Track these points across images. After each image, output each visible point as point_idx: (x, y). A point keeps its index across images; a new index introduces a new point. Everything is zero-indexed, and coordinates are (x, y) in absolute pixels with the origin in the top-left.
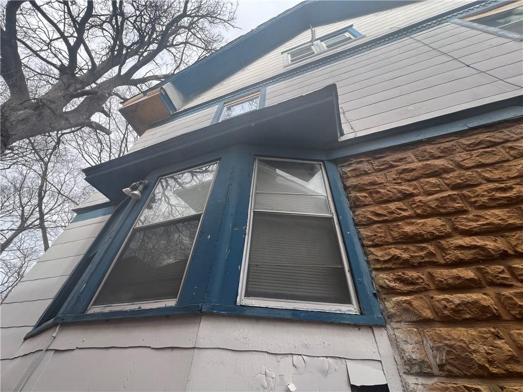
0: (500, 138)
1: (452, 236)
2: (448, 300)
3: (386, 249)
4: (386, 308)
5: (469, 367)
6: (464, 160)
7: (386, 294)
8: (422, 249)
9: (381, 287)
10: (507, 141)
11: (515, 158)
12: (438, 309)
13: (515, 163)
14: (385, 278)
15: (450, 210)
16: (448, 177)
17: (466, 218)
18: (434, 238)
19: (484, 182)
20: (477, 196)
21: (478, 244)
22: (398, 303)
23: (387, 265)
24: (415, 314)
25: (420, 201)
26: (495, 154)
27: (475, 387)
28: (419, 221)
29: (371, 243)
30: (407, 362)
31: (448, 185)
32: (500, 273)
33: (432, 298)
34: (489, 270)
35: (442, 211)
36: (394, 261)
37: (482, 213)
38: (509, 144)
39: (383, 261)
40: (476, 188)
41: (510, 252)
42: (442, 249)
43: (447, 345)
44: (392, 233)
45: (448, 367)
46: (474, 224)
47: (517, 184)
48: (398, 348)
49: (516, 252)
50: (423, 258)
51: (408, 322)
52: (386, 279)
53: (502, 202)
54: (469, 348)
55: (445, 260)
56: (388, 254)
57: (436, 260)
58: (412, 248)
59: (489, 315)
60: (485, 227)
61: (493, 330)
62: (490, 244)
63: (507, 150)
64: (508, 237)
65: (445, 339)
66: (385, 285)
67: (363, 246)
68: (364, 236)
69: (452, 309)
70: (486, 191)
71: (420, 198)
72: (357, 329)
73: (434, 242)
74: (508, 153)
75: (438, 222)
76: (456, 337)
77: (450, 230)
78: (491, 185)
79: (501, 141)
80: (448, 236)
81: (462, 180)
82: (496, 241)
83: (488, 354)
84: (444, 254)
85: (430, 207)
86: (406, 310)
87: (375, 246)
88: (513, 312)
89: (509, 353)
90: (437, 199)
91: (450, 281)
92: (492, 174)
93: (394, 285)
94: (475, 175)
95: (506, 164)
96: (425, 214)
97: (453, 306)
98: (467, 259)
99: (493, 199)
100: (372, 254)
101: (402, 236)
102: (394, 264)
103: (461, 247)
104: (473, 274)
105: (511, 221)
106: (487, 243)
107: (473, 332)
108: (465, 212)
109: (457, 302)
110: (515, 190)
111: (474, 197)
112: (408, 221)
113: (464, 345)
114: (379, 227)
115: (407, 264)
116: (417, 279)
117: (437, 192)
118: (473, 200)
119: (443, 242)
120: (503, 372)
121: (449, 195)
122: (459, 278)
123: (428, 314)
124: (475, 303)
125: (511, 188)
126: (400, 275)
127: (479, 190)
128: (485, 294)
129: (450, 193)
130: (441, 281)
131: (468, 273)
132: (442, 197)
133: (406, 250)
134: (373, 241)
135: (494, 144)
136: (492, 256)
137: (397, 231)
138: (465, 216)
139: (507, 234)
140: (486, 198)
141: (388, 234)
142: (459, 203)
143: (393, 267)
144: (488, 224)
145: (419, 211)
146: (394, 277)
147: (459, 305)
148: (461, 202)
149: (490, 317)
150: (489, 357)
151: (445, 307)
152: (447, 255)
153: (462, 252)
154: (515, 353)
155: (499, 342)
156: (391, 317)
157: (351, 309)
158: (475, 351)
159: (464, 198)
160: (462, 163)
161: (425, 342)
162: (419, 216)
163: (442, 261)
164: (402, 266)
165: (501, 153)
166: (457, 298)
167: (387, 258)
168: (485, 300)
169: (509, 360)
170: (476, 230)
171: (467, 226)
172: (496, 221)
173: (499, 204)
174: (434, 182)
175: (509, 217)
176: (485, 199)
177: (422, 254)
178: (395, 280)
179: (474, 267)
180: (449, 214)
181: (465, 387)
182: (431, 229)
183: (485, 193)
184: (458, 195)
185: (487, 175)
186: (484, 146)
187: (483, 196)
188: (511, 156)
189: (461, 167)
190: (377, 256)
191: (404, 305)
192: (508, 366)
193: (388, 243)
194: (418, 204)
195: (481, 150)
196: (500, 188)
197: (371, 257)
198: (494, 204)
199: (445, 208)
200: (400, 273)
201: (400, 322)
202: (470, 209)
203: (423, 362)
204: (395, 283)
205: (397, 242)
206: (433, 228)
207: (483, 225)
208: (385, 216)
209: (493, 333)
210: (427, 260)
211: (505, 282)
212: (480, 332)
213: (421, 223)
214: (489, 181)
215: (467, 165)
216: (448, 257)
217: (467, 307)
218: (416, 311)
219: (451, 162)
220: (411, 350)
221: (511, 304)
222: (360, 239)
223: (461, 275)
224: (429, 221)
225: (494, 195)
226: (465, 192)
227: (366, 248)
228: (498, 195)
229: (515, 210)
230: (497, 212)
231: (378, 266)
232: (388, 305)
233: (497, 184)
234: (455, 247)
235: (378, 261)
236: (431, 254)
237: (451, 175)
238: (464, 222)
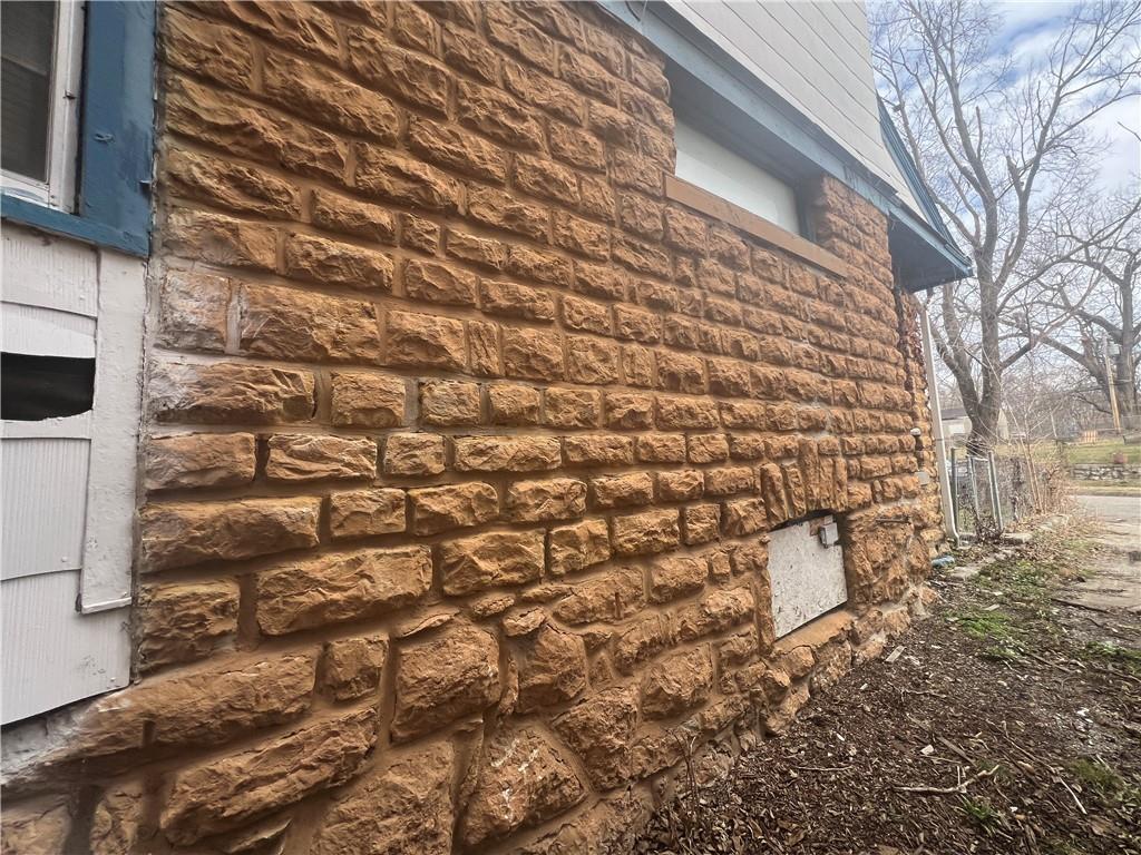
0: (568, 30)
1: (394, 148)
2: (319, 247)
3: (231, 101)
4: (167, 225)
5: (297, 346)
6: (499, 22)
7: (183, 197)
8: (322, 142)
9: (175, 178)
10: (571, 41)
11: (561, 78)
12: (293, 255)
13: (555, 86)
14: (193, 163)
15: (420, 98)
16: (454, 32)
17: (434, 127)
18: (359, 133)
19: (500, 84)
20: (476, 101)
21: (424, 177)
22: (205, 224)
23: (215, 138)
24: (237, 252)
25: (372, 42)
26: (543, 50)
27: (292, 372)
28: (345, 82)
29: (190, 65)
30: (172, 328)
31: (444, 47)
32: (428, 232)
33: (293, 236)
34: (415, 224)
35: (405, 91)
36: (239, 138)
37: (462, 132)
38: (570, 49)
39: (208, 123)
40: (482, 87)
41: (461, 210)
42: (362, 160)
43: (275, 312)
44: (269, 73)
45: (260, 343)
46: (440, 144)
47: (534, 118)
48: (161, 303)
49: (468, 212)
50: (313, 158)
51: (211, 263)
52: (198, 165)
53: (500, 132)
54: (313, 321)
55: (356, 181)
56: (231, 115)
57: (338, 175)
58: (299, 128)
59: (374, 284)
60: (453, 157)
61: (367, 304)
62: (442, 184)
63: (562, 57)
64: (472, 188)
65: (278, 303)
66: (185, 176)
67: (160, 58)
68: (176, 34)
69: (319, 261)
70: (492, 100)
71: (378, 36)
73: (353, 141)
74: (560, 61)
75: (383, 105)
76: (299, 302)
77: (397, 134)
78: (505, 97)
79: (565, 33)
80: (387, 142)
81: (471, 54)
82: (452, 185)
83: (339, 332)
84: (360, 171)
85: (385, 67)
86: (220, 241)
87: (205, 80)
88: (409, 288)
89: (370, 335)
90: (407, 61)
91: (342, 218)
92: (518, 79)
93: (216, 186)
94: (496, 61)
95: (545, 78)
96: (369, 76)
97: (322, 257)
98: (393, 193)
99: (492, 120)
100: (182, 92)
101: (288, 93)
102: (237, 143)
103: (396, 171)
104: (388, 220)
105: (490, 167)
106: (439, 182)
107: (335, 302)
108: (441, 117)
109: (335, 252)
110: (526, 124)
111: (469, 100)
112: (324, 69)
113: (306, 315)
114: (236, 37)
115: (269, 156)
116: (278, 192)
117: (416, 47)
118: (465, 103)
119: (371, 149)
120: (348, 356)
121: (434, 69)
122: (361, 217)
123: (268, 259)
124: (364, 261)
125: (524, 119)
126: (240, 172)
127: (484, 92)
128: (388, 256)
129: (439, 65)
130: (325, 213)
131: (381, 216)
132: (418, 63)
133: (282, 127)
134: (200, 62)
135: (555, 33)
136: (434, 204)
137: (281, 75)
138: (434, 123)
139: (474, 184)
140: (484, 112)
141: (256, 70)
142: (439, 94)
143: (233, 149)
144: (459, 154)
145: (358, 62)
146: (225, 171)
147: (335, 257)
148: (445, 94)
149: (375, 287)
150: (338, 337)
151: (308, 255)
152: (365, 173)
153: (394, 179)
154: (378, 337)
155: (365, 321)
156: (172, 245)
157: (36, 193)
158: (319, 327)
159: (455, 91)
160: (492, 24)
161: (234, 302)
162: (353, 73)
163: (350, 182)
164: (256, 156)
165: (551, 55)
166: (335, 247)
167: (223, 121)
168: (381, 261)
169: (365, 343)
170: (436, 153)
171: (428, 141)
172: (472, 156)
173: (494, 134)
174: (423, 21)
175: (493, 160)
176: (482, 113)
177: (316, 150)
178: (221, 178)
179: (398, 212)
180: (412, 105)
181: (274, 371)
182: (361, 111)
183: (489, 104)
184: (447, 78)
185: (511, 77)
186: (541, 23)
187: (483, 106)
188: (560, 70)
189: (487, 31)
190: (195, 104)
191: (220, 230)
192: (358, 350)
193: (243, 91)
194: (365, 44)
195: (532, 26)
196: (514, 109)
197: (174, 99)
198: (488, 129)
199: (412, 87)
200: (245, 170)
201: (194, 259)
202: (451, 117)
203: (210, 330)
204: (220, 181)
205: (268, 100)
206: (365, 111)
207: (452, 152)
208: (270, 21)
209: (365, 308)
210: (320, 165)
211: (426, 247)
212: (348, 305)
213: (347, 87)
214: (508, 87)
215: (496, 35)
216: (365, 178)
217: (347, 265)
218: (242, 248)
219: (478, 10)
220: (190, 312)
221: (414, 277)
222: (158, 36)
223: (367, 214)
224: (367, 94)
225: (496, 114)
226: (463, 82)
227: (168, 69)
228: (503, 118)
229: (507, 155)
230: (484, 143)
231: (189, 130)
232: (175, 219)
233: (511, 99)
234: (387, 166)
235: (193, 117)
236: (335, 159)
237: (462, 32)
238: (429, 134)
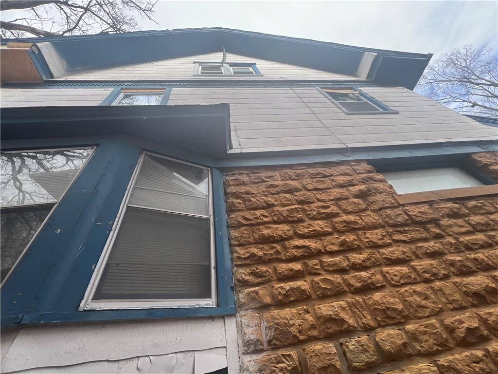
0: (329, 173)
1: (293, 239)
2: (282, 288)
3: (247, 248)
4: (239, 299)
5: (287, 338)
6: (308, 184)
7: (241, 286)
8: (273, 248)
9: (238, 280)
10: (332, 175)
11: (334, 187)
12: (275, 295)
13: (333, 191)
14: (242, 273)
15: (295, 219)
16: (297, 195)
17: (303, 226)
18: (282, 240)
19: (316, 201)
20: (311, 210)
21: (306, 245)
22: (249, 294)
23: (246, 262)
24: (259, 301)
25: (277, 211)
26: (324, 183)
27: (288, 353)
28: (274, 226)
29: (237, 243)
30: (247, 343)
31: (296, 200)
32: (315, 265)
33: (273, 287)
34: (310, 264)
35: (290, 219)
36: (251, 259)
37: (311, 222)
38: (332, 178)
39: (244, 258)
40: (311, 205)
41: (323, 250)
42: (285, 248)
43: (276, 324)
44: (255, 235)
45: (274, 341)
46: (307, 230)
47: (332, 205)
48: (242, 332)
49: (325, 250)
50: (272, 255)
51: (254, 309)
52: (244, 273)
53: (323, 215)
54: (289, 323)
55: (286, 256)
56: (248, 252)
57: (280, 257)
58: (266, 247)
59: (305, 296)
60: (312, 232)
61: (305, 307)
62: (313, 244)
63: (331, 181)
64: (323, 240)
65: (276, 319)
66: (241, 279)
67: (230, 245)
68: (233, 237)
69: (284, 294)
70: (316, 207)
71: (277, 208)
72: (211, 320)
73: (281, 243)
74: (331, 183)
75: (285, 227)
76: (282, 316)
77: (292, 234)
78: (320, 204)
79: (329, 174)
80: (291, 238)
81: (304, 198)
82: (316, 243)
83: (300, 325)
84: (286, 252)
85: (283, 216)
86: (253, 299)
87: (240, 245)
88: (318, 293)
89: (312, 323)
90: (288, 210)
91: (286, 273)
92: (321, 196)
93: (248, 278)
94: (312, 195)
95: (329, 191)
96: (279, 221)
97: (285, 292)
98: (298, 255)
99: (319, 213)
100: (236, 252)
101: (261, 238)
102: (252, 260)
103: (297, 247)
104: (300, 267)
105: (326, 230)
106: (312, 244)
107: (294, 311)
108: (303, 221)
109: (288, 288)
110: (331, 208)
111: (309, 211)
112: (267, 225)
113: (286, 321)
114: (245, 229)
115: (261, 261)
116: (265, 272)
117: (289, 205)
118: (309, 213)
119: (287, 243)
120: (306, 338)
121: (296, 208)
122: (292, 270)
123: (268, 300)
124: (298, 288)
125: (329, 207)
126: (254, 270)
127: (313, 206)
128: (305, 281)
129: (297, 206)
130: (280, 273)
131: (297, 266)
132: (291, 209)
133: (261, 249)
134: (239, 241)
135: (325, 176)
136: (313, 253)
137: (258, 234)
138: (302, 224)
139: (323, 238)
140: (316, 212)
141: (251, 236)
142: (300, 214)
143: (250, 263)
144: (314, 230)
145: (275, 219)
146: (250, 272)
147: (288, 290)
148: (301, 213)
149: (305, 298)
150: (300, 328)
151: (280, 293)
152: (288, 252)
153: (297, 250)
154: (314, 322)
155: (307, 316)
156: (241, 306)
157: (209, 303)
158: (293, 325)
159: (304, 211)
160: (306, 186)
161: (262, 324)
162: (275, 222)
163: (284, 258)
164: (257, 262)
165: (328, 183)
166: (288, 286)
167: (247, 255)
168: (304, 285)
169: (310, 328)
170: (307, 234)
171: (302, 231)
172: (318, 229)
173: (322, 217)
174: (288, 197)
175: (325, 226)
176: (315, 213)
177: (272, 252)
178: (250, 274)
179: (302, 261)
180: (294, 222)
181: (282, 355)
182: (280, 233)
183: (316, 209)
184: (300, 208)
185: (319, 197)
186: (320, 176)
187: (314, 210)
188: (332, 185)
189: (306, 189)
190: (240, 254)
191: (253, 294)
192: (309, 333)
193: (250, 243)
194: (276, 212)
195: (318, 179)
196: (324, 206)
197: (235, 255)
198: (319, 217)
199: (292, 217)
200: (254, 268)
201: (247, 310)
202: (306, 219)
203: (258, 340)
204: (250, 276)
205: (257, 243)
206: (282, 232)
207: (311, 231)
208: (252, 220)
209: (305, 309)
210: (274, 256)
211: (317, 272)
212: (298, 310)
213: (275, 227)
214: (319, 200)
215: (309, 188)
216: (288, 254)
217: (293, 292)
218: (260, 299)
219: (301, 184)
220: (251, 333)
221: (317, 287)
222: (229, 239)
223: (294, 268)
224: (280, 226)
225: (320, 211)
226: (305, 207)
227: (232, 247)
228: (322, 211)
229: (329, 222)
230: (319, 222)
231: (239, 263)
232: (241, 296)
233: (322, 203)
234: (293, 247)
235: (239, 258)
236: (278, 252)
237: (299, 193)
238: (302, 229)
